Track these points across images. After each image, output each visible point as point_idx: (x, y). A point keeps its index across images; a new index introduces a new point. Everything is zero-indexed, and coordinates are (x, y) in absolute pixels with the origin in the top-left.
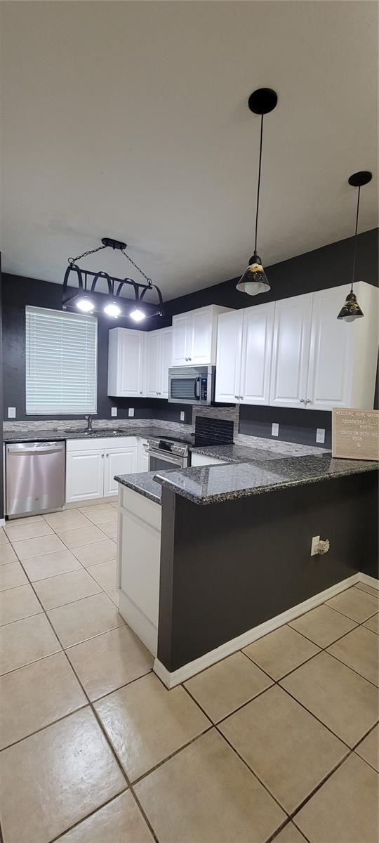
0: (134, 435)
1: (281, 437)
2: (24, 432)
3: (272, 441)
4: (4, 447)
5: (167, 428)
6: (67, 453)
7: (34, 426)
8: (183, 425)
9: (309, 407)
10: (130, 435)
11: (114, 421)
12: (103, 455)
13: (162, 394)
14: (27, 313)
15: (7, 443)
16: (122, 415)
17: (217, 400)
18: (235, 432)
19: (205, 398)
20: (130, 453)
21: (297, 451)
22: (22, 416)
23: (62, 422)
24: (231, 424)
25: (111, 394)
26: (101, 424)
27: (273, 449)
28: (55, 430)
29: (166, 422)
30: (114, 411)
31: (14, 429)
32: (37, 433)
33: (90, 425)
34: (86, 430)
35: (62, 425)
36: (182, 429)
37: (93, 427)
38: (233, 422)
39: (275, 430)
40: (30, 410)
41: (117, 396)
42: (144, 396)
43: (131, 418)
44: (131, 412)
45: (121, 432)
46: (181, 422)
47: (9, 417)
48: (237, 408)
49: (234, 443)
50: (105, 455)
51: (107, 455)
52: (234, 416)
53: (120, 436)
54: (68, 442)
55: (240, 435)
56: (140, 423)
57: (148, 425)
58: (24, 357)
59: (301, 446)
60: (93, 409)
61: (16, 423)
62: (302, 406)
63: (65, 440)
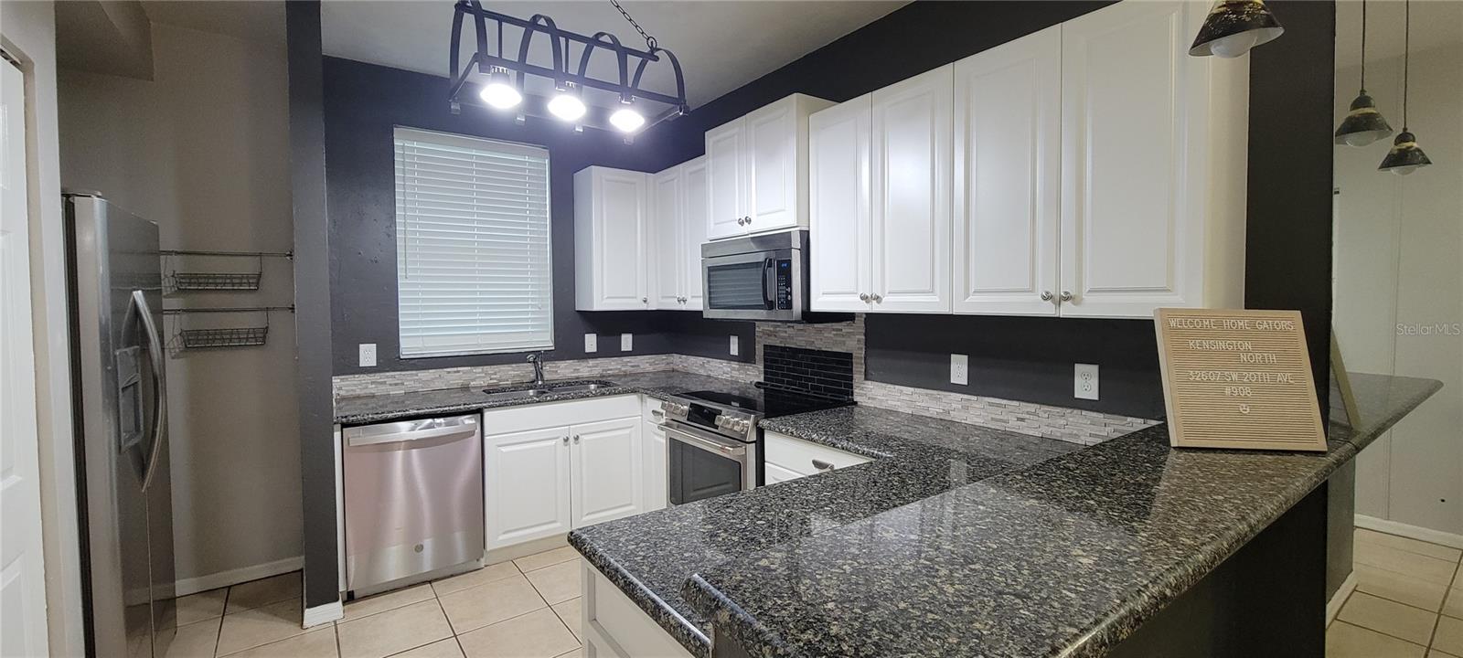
0: (634, 391)
1: (975, 387)
2: (394, 396)
3: (954, 396)
4: (337, 435)
5: (702, 372)
6: (486, 438)
7: (419, 381)
8: (735, 365)
9: (1068, 311)
10: (626, 392)
11: (591, 362)
12: (566, 440)
13: (689, 300)
14: (397, 143)
15: (344, 426)
16: (608, 350)
17: (815, 307)
18: (858, 377)
19: (789, 305)
20: (627, 431)
21: (1023, 420)
22: (391, 360)
23: (479, 369)
24: (845, 360)
25: (582, 305)
26: (564, 370)
27: (957, 416)
28: (465, 388)
29: (700, 360)
30: (591, 342)
31: (372, 389)
32: (426, 396)
33: (539, 374)
34: (532, 385)
35: (480, 377)
36: (735, 374)
37: (547, 377)
38: (850, 356)
39: (959, 369)
40: (410, 346)
41: (595, 309)
42: (653, 306)
43: (627, 354)
44: (627, 341)
45: (606, 386)
46: (733, 358)
47: (362, 364)
48: (860, 323)
49: (856, 403)
50: (572, 440)
51: (577, 438)
52: (852, 342)
53: (603, 394)
54: (488, 415)
55: (869, 384)
56: (646, 363)
57: (662, 367)
58: (391, 236)
59: (1032, 407)
60: (545, 340)
61: (377, 377)
62: (1047, 310)
63: (480, 411)
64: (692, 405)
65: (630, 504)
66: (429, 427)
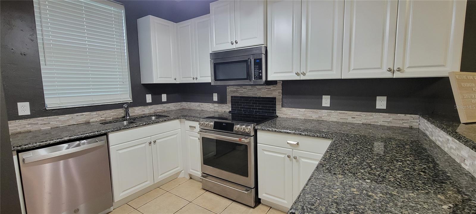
0: (178, 118)
1: (333, 107)
2: (45, 130)
3: (324, 111)
4: (15, 158)
5: (199, 108)
6: (111, 147)
7: (59, 121)
8: (216, 105)
10: (175, 119)
11: (150, 107)
12: (150, 143)
13: (199, 78)
15: (18, 152)
16: (157, 101)
17: (269, 79)
18: (278, 106)
20: (175, 136)
21: (354, 118)
22: (40, 111)
23: (94, 113)
24: (272, 101)
25: (146, 80)
26: (136, 111)
27: (324, 118)
28: (88, 123)
29: (197, 104)
30: (149, 98)
31: (29, 128)
32: (65, 129)
33: (127, 113)
34: (124, 118)
35: (95, 117)
36: (216, 108)
37: (130, 115)
38: (275, 98)
39: (326, 101)
40: (51, 103)
41: (154, 83)
42: (178, 82)
43: (164, 103)
44: (164, 97)
45: (161, 117)
46: (215, 102)
47: (20, 114)
48: (280, 86)
49: (277, 117)
50: (152, 143)
51: (155, 142)
52: (276, 93)
53: (165, 121)
54: (111, 136)
55: (284, 109)
56: (173, 106)
57: (179, 108)
59: (358, 113)
60: (127, 97)
61: (32, 121)
62: (389, 75)
63: (106, 134)
64: (215, 122)
65: (178, 167)
66: (79, 145)
